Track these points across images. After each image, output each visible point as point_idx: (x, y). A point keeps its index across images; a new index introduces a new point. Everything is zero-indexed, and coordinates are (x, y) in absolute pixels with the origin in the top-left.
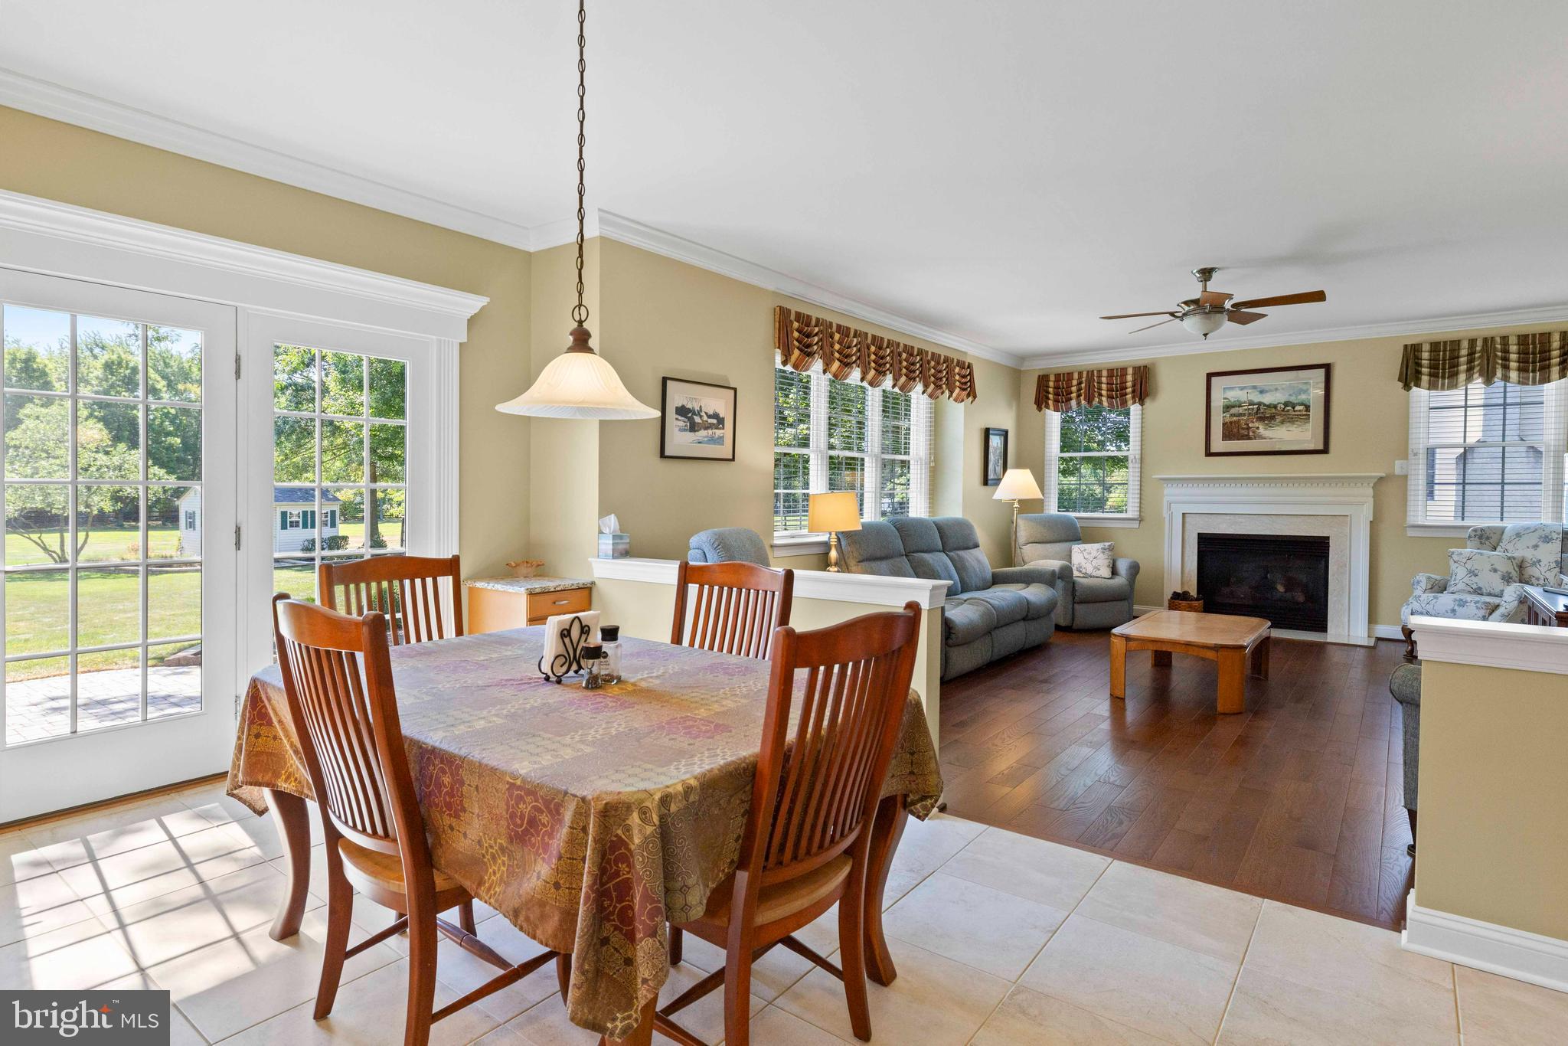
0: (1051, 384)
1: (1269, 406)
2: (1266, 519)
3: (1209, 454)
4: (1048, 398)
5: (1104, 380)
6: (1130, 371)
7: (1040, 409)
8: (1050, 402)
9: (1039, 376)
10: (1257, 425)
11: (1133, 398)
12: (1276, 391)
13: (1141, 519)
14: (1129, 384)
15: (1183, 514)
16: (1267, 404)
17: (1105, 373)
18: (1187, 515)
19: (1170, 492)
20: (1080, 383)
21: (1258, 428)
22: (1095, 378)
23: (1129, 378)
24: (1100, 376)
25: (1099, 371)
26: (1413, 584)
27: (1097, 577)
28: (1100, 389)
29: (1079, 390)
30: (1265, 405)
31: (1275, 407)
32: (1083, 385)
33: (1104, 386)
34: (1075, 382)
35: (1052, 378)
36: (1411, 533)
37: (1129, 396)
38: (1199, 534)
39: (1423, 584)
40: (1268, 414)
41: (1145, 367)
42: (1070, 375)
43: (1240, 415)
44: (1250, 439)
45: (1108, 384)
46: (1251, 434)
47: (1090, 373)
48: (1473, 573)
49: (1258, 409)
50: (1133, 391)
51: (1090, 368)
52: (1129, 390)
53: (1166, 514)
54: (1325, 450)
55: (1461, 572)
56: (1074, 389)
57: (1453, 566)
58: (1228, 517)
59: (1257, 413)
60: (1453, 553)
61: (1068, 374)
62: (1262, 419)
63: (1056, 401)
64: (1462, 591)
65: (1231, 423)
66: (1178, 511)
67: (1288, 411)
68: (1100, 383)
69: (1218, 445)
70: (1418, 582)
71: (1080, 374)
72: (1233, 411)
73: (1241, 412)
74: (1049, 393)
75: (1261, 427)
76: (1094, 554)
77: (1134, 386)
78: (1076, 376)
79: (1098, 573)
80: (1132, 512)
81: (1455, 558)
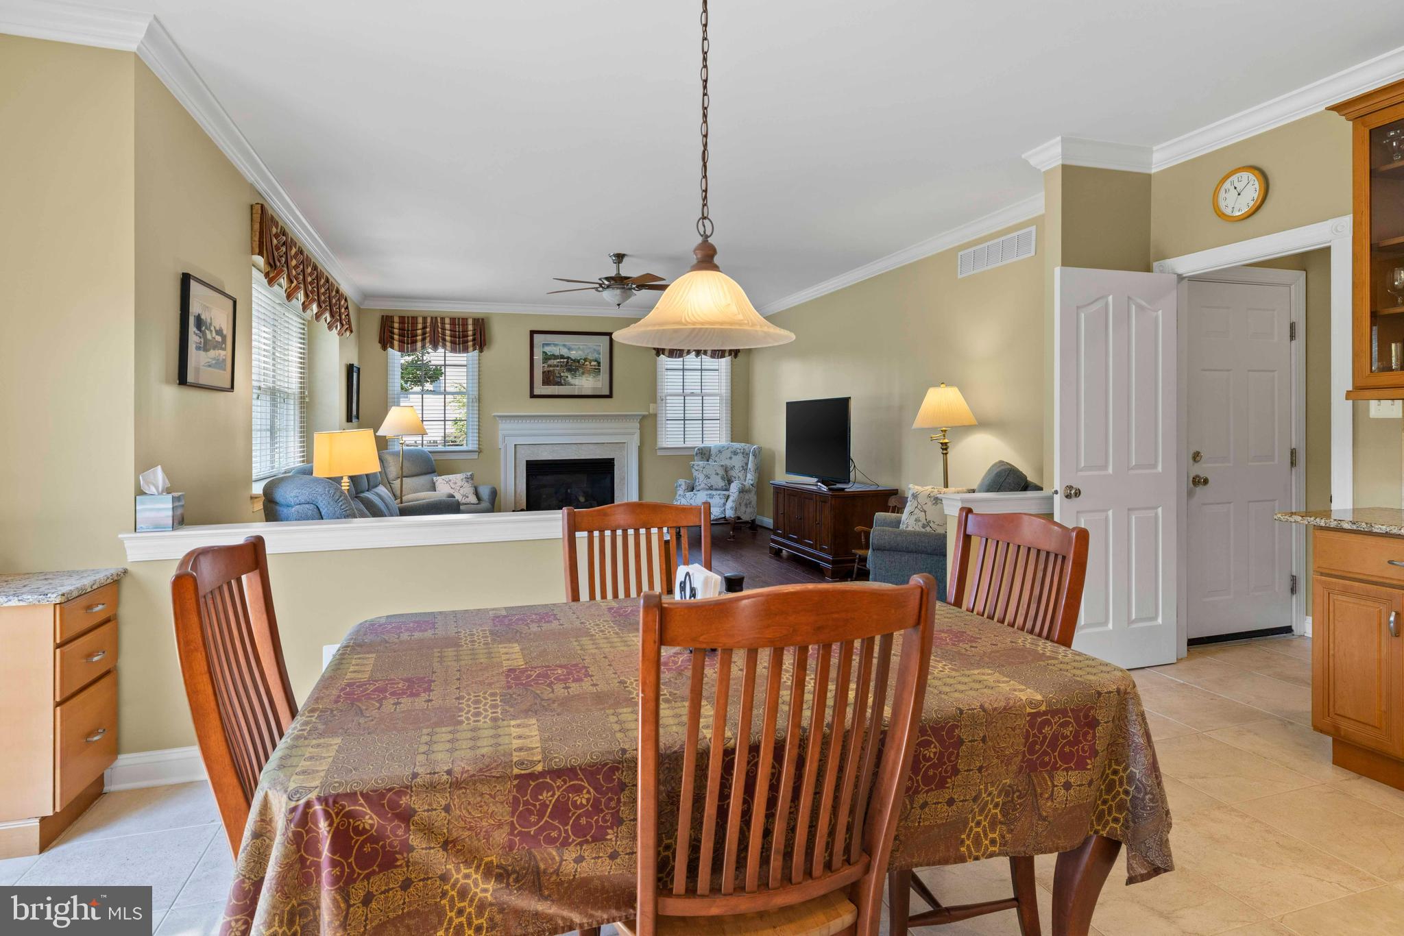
0: (396, 325)
1: (574, 361)
2: (574, 447)
3: (533, 396)
4: (393, 338)
5: (448, 327)
6: (470, 321)
7: (384, 348)
8: (396, 343)
9: (383, 316)
10: (566, 374)
11: (474, 345)
12: (576, 349)
13: (480, 451)
14: (470, 333)
15: (515, 445)
16: (573, 358)
17: (447, 321)
18: (518, 446)
19: (504, 428)
20: (424, 328)
21: (567, 377)
22: (439, 324)
23: (470, 327)
24: (443, 323)
25: (443, 319)
26: (677, 487)
27: (466, 504)
28: (444, 334)
29: (424, 334)
30: (572, 360)
31: (578, 361)
32: (428, 330)
33: (448, 333)
34: (420, 326)
35: (396, 319)
36: (659, 453)
37: (470, 344)
38: (527, 461)
39: (683, 487)
40: (574, 366)
41: (483, 319)
42: (414, 319)
43: (555, 366)
44: (562, 385)
45: (451, 330)
46: (563, 381)
47: (434, 319)
48: (707, 477)
49: (567, 362)
50: (474, 340)
51: (434, 315)
52: (470, 338)
53: (501, 446)
54: (610, 396)
55: (701, 477)
56: (419, 332)
57: (695, 473)
58: (547, 447)
59: (566, 366)
60: (694, 465)
61: (413, 318)
62: (569, 370)
63: (401, 342)
64: (703, 489)
65: (548, 371)
66: (511, 443)
67: (587, 365)
68: (444, 329)
69: (540, 389)
70: (680, 485)
71: (425, 319)
72: (551, 362)
73: (555, 363)
74: (393, 333)
75: (569, 376)
76: (460, 483)
77: (474, 335)
78: (420, 320)
79: (467, 500)
80: (473, 445)
81: (695, 467)
